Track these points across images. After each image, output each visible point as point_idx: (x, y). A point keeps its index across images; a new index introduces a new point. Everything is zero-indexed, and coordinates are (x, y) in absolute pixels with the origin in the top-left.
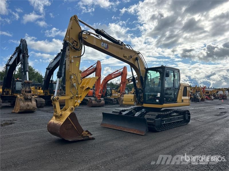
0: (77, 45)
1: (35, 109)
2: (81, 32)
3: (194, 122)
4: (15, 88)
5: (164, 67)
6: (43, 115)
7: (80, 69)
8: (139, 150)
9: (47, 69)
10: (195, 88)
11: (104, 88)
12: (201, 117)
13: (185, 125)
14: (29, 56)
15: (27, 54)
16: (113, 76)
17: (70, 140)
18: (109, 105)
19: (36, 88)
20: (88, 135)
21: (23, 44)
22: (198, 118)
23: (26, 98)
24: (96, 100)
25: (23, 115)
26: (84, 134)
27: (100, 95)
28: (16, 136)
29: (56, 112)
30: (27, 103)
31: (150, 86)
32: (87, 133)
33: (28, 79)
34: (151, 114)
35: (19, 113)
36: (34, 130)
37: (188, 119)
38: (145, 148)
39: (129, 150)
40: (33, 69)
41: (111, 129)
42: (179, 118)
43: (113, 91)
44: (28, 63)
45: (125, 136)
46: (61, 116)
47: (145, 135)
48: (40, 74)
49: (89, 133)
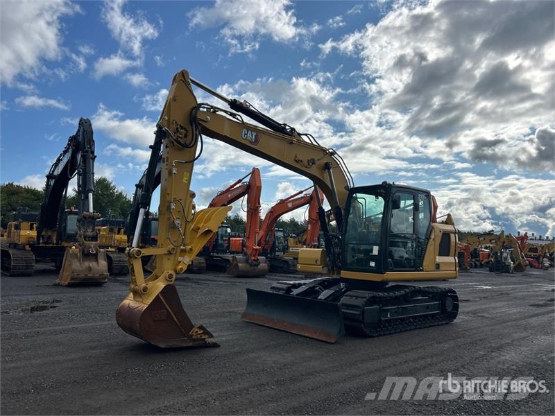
0: (186, 136)
1: (105, 279)
2: (195, 107)
3: (470, 318)
4: (65, 228)
5: (391, 185)
6: (121, 293)
7: (190, 189)
8: (309, 374)
9: (137, 186)
10: (499, 237)
11: (270, 233)
12: (495, 308)
13: (442, 324)
14: (96, 157)
15: (93, 153)
16: (290, 205)
17: (162, 346)
18: (278, 275)
19: (111, 230)
20: (203, 337)
21: (84, 129)
22: (484, 311)
23: (86, 252)
24: (247, 261)
25: (78, 290)
26: (194, 334)
27: (256, 250)
28: (52, 333)
29: (134, 282)
30: (86, 264)
31: (359, 229)
32: (202, 332)
33: (91, 210)
34: (356, 294)
35: (70, 286)
36: (92, 324)
37: (453, 309)
38: (326, 369)
39: (287, 372)
40: (112, 185)
41: (264, 328)
42: (427, 307)
43: (291, 240)
44: (93, 174)
45: (290, 343)
46: (144, 291)
47: (335, 343)
48: (127, 197)
49: (206, 332)
